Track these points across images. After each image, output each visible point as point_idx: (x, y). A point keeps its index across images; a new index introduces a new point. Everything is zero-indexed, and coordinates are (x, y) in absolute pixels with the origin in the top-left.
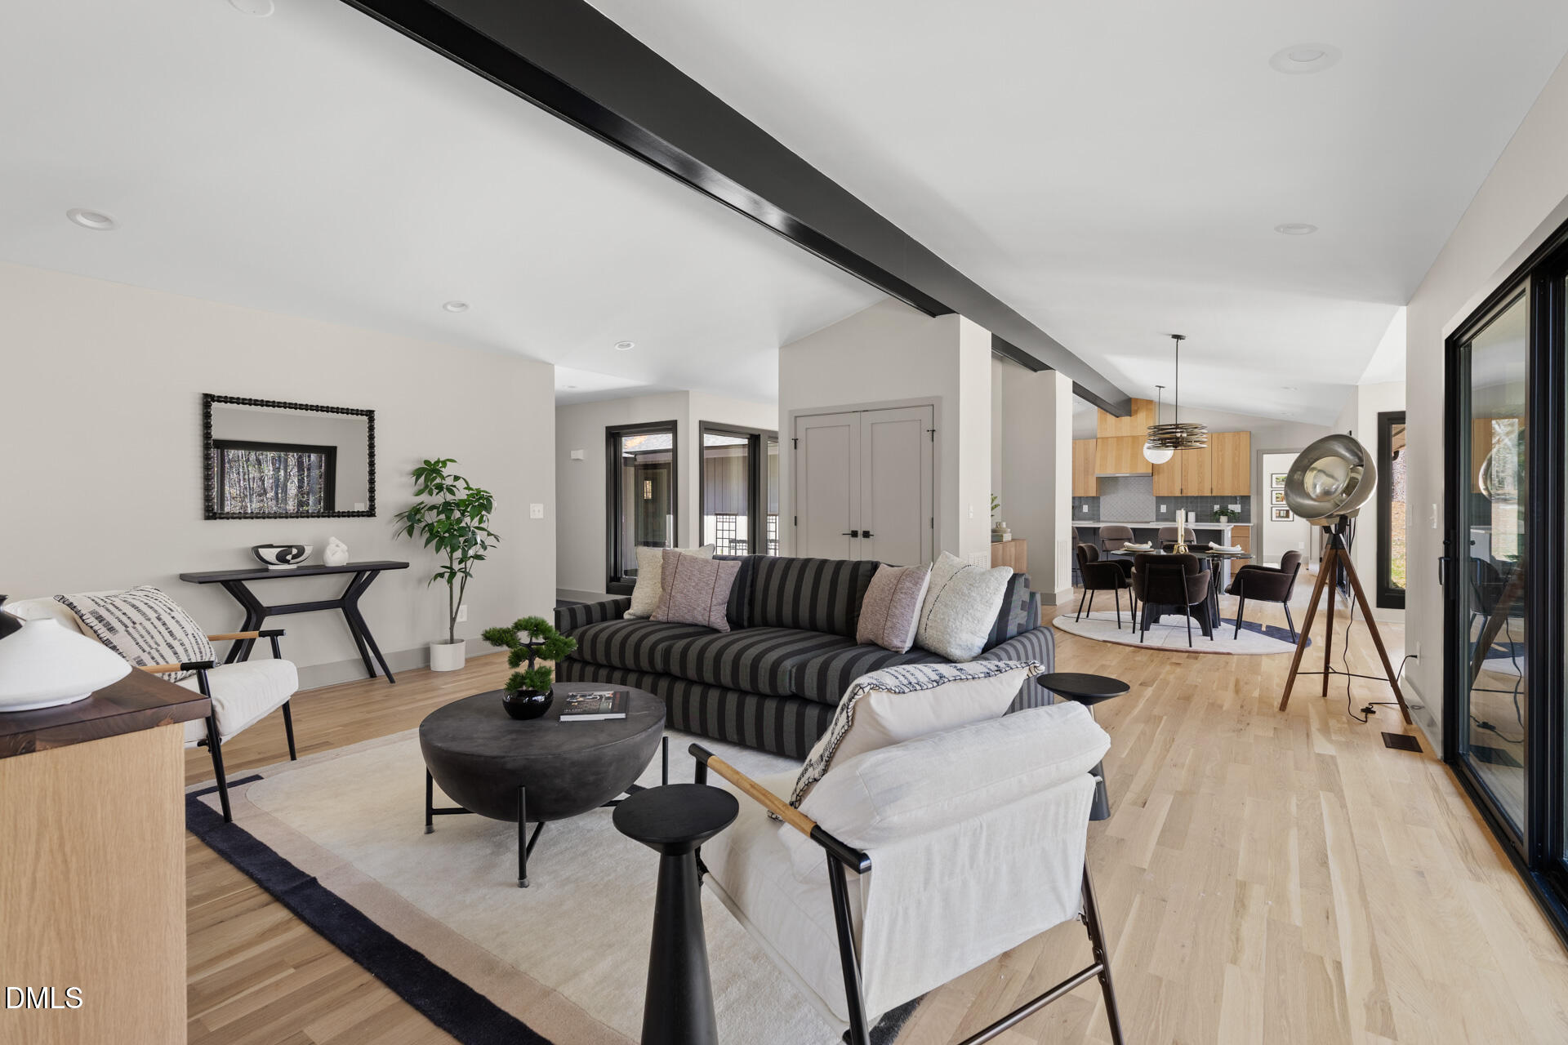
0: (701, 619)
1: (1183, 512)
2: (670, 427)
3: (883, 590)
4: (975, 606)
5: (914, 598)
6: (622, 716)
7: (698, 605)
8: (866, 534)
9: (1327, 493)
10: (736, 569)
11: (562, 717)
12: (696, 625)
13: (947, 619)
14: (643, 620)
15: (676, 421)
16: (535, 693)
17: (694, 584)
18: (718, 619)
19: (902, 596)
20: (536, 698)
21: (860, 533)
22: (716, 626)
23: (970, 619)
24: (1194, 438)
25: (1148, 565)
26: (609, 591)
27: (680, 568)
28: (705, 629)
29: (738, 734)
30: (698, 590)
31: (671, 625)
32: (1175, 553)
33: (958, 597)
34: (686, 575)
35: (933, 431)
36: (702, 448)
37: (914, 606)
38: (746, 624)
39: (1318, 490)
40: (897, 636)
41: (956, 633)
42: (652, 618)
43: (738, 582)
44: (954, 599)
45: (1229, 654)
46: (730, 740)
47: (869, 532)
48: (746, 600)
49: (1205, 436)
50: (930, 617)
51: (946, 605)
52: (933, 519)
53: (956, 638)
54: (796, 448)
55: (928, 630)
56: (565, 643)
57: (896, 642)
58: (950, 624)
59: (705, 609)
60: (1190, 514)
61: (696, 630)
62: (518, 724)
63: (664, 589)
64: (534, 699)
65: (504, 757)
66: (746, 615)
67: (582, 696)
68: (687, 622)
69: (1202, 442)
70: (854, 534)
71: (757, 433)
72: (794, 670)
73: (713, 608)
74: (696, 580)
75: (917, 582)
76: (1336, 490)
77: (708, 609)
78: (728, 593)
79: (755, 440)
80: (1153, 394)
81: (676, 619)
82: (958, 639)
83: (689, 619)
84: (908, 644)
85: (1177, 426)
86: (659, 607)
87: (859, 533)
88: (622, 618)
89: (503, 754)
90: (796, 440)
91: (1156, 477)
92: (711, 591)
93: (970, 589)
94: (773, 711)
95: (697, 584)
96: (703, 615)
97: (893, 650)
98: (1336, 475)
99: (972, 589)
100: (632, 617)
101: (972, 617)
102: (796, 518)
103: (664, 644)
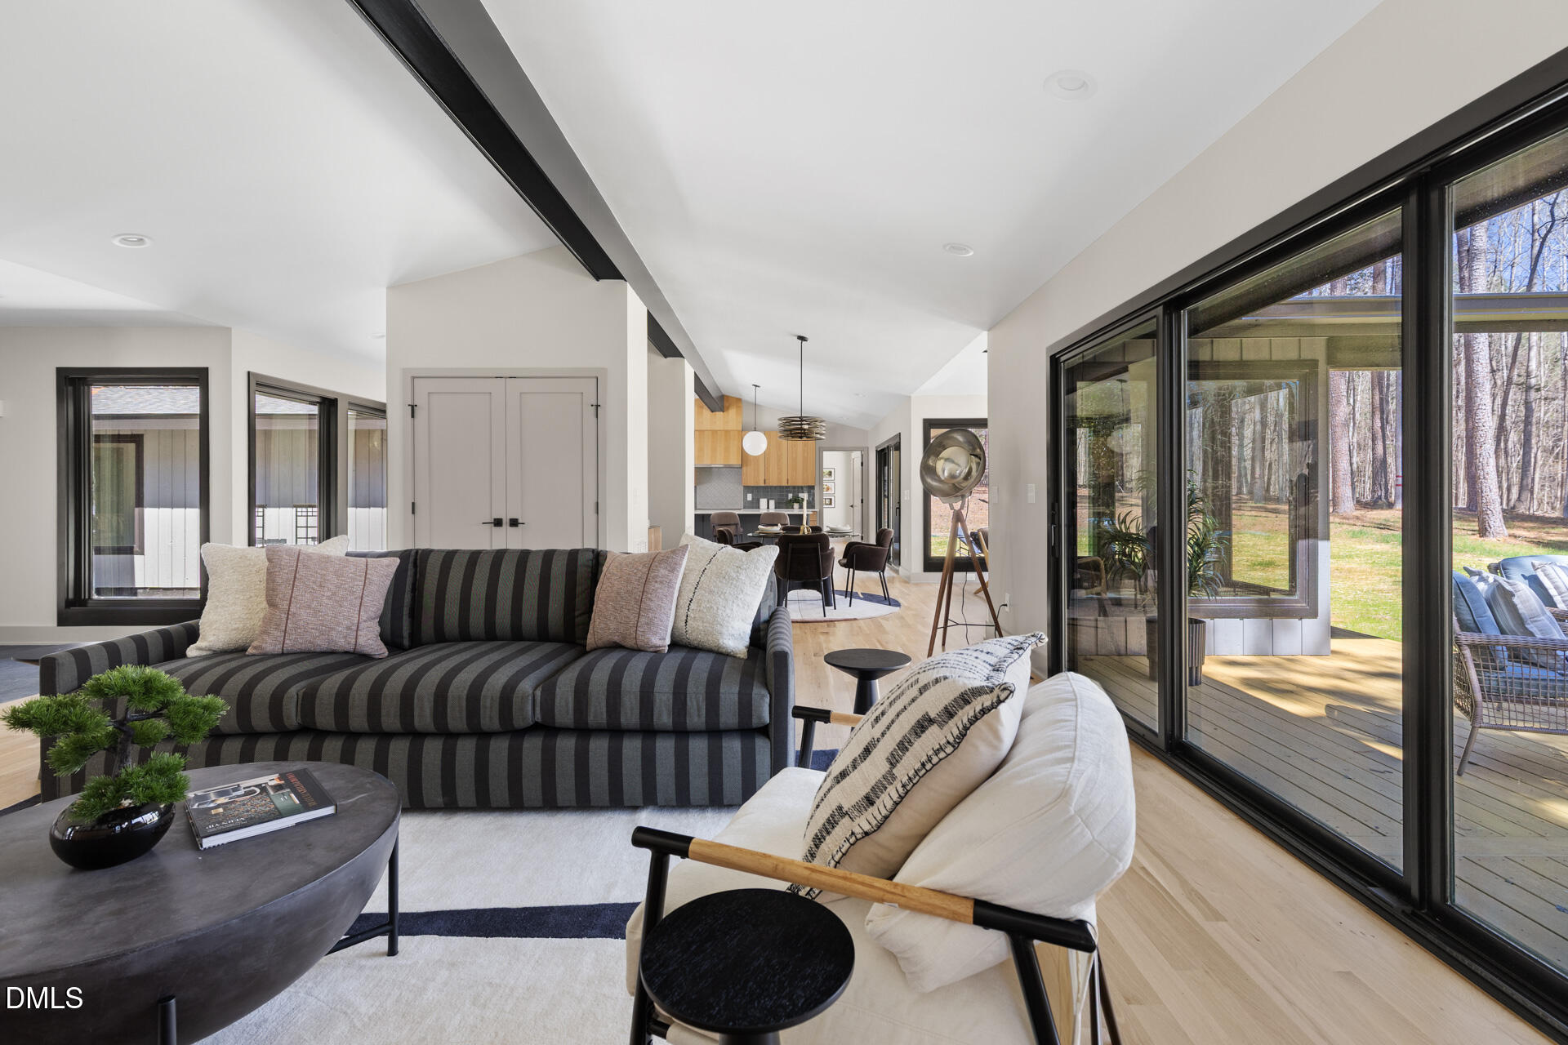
0: (342, 642)
1: (766, 500)
2: (197, 377)
3: (628, 581)
4: (745, 590)
5: (671, 587)
6: (330, 810)
7: (338, 624)
8: (514, 523)
9: (952, 476)
10: (394, 569)
11: (204, 840)
12: (332, 653)
13: (715, 608)
14: (235, 655)
15: (207, 368)
16: (138, 811)
17: (330, 594)
18: (370, 640)
19: (657, 585)
20: (140, 819)
21: (506, 521)
22: (368, 650)
23: (740, 604)
24: (816, 430)
25: (791, 545)
26: (63, 620)
27: (302, 572)
28: (346, 657)
29: (444, 795)
30: (336, 601)
31: (289, 658)
32: (801, 533)
33: (724, 581)
34: (314, 582)
35: (597, 406)
36: (252, 417)
37: (672, 597)
38: (406, 642)
39: (946, 474)
40: (655, 634)
41: (728, 622)
42: (250, 651)
43: (393, 587)
44: (720, 584)
45: (855, 619)
46: (427, 806)
47: (517, 520)
48: (406, 611)
49: (824, 429)
50: (692, 607)
51: (711, 592)
52: (597, 503)
53: (728, 627)
54: (413, 416)
55: (689, 622)
56: (206, 707)
57: (655, 641)
58: (720, 612)
59: (349, 628)
60: (770, 501)
61: (338, 660)
62: (101, 880)
63: (272, 604)
64: (134, 822)
65: (118, 957)
66: (406, 632)
67: (221, 794)
68: (318, 650)
69: (821, 434)
70: (498, 523)
71: (332, 396)
72: (538, 693)
73: (362, 626)
74: (332, 587)
75: (673, 569)
76: (960, 475)
77: (355, 628)
78: (382, 602)
79: (328, 406)
80: (748, 394)
81: (298, 647)
82: (730, 629)
83: (322, 644)
84: (668, 641)
85: (802, 419)
86: (265, 632)
87: (504, 522)
88: (184, 656)
89: (115, 950)
90: (413, 407)
91: (744, 468)
92: (358, 602)
93: (738, 572)
94: (505, 754)
95: (334, 594)
96: (345, 637)
97: (651, 650)
98: (959, 463)
99: (740, 571)
100: (204, 653)
101: (742, 603)
102: (413, 504)
103: (303, 684)
